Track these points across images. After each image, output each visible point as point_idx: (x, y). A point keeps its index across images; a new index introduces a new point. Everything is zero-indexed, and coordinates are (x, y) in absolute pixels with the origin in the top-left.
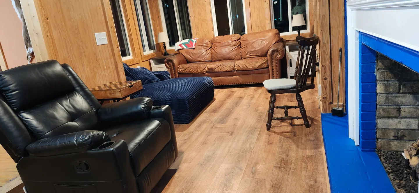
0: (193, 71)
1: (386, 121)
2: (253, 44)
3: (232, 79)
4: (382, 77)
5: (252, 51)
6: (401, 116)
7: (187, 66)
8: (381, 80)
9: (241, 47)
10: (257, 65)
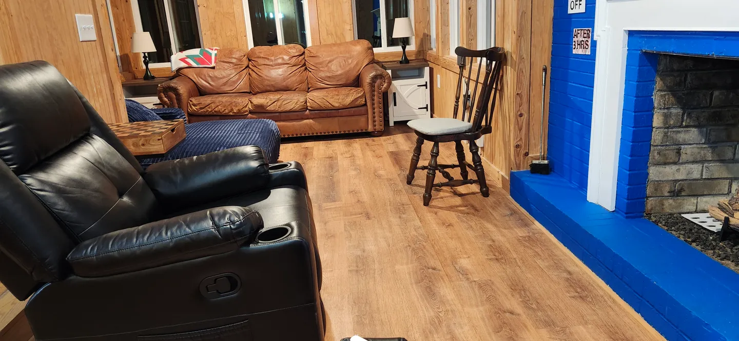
0: (223, 110)
1: (661, 169)
2: (329, 65)
3: (300, 124)
4: (661, 103)
5: (329, 77)
6: (681, 161)
7: (206, 100)
8: (660, 107)
9: (306, 68)
10: (349, 100)
